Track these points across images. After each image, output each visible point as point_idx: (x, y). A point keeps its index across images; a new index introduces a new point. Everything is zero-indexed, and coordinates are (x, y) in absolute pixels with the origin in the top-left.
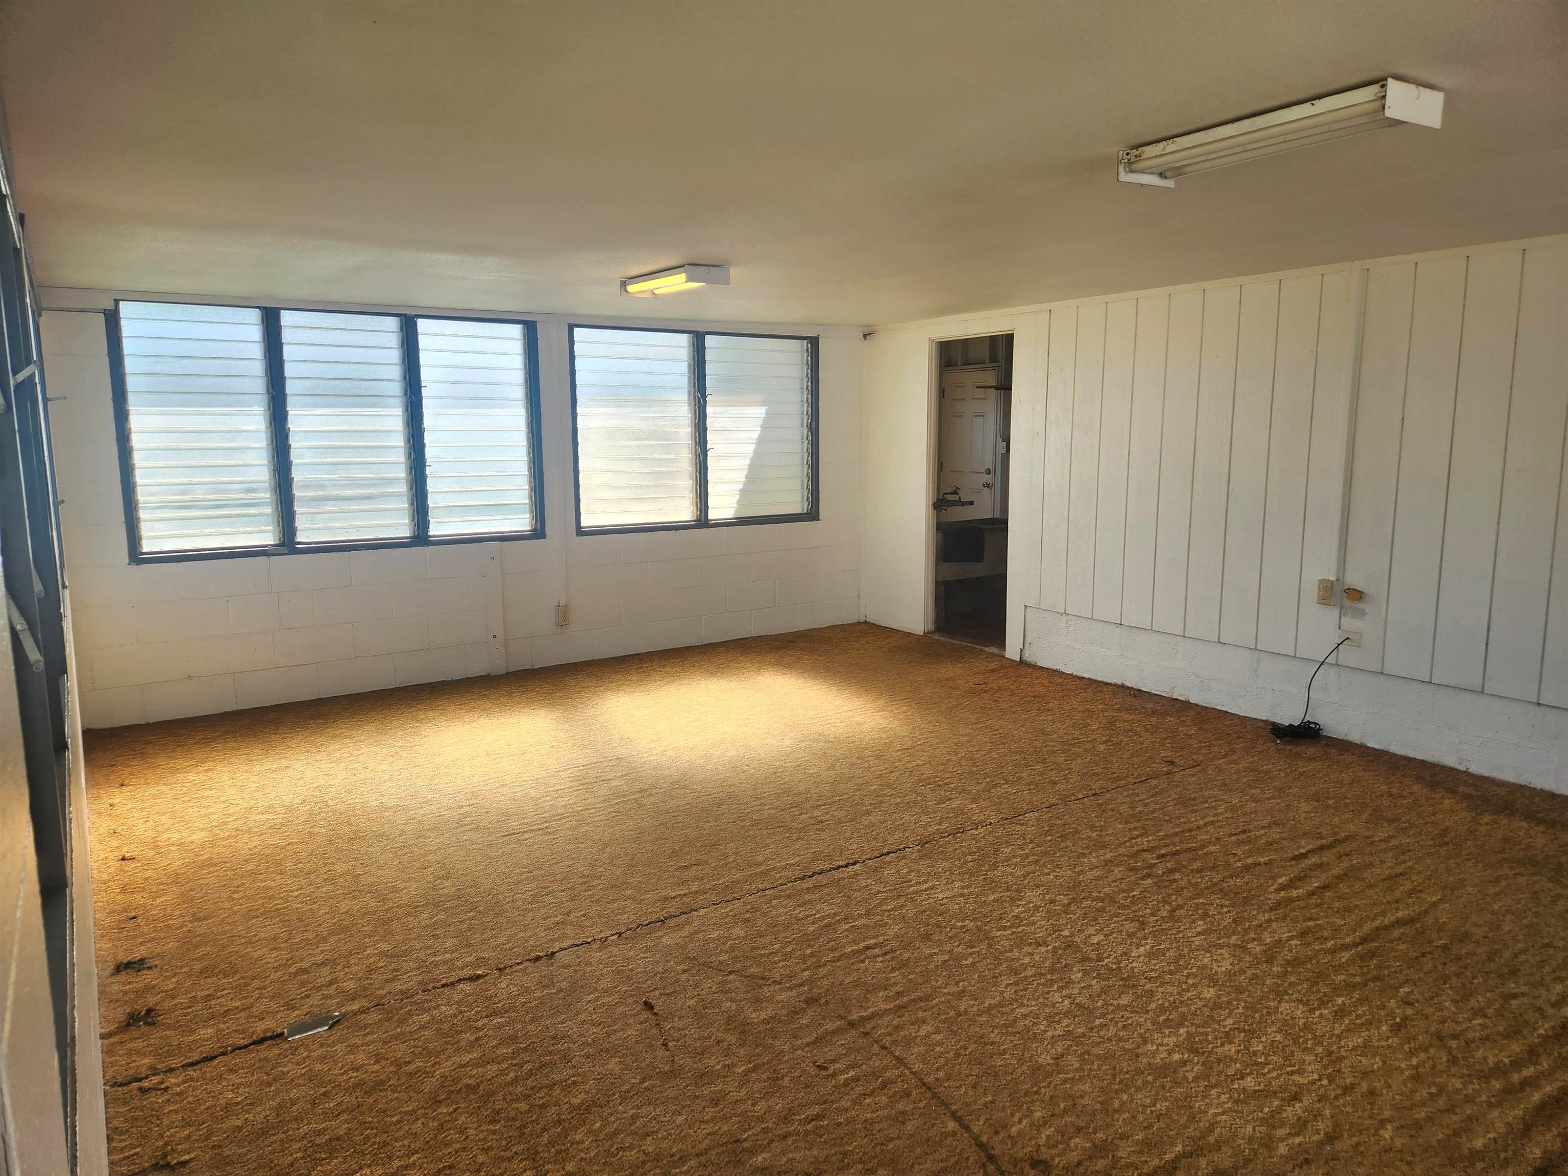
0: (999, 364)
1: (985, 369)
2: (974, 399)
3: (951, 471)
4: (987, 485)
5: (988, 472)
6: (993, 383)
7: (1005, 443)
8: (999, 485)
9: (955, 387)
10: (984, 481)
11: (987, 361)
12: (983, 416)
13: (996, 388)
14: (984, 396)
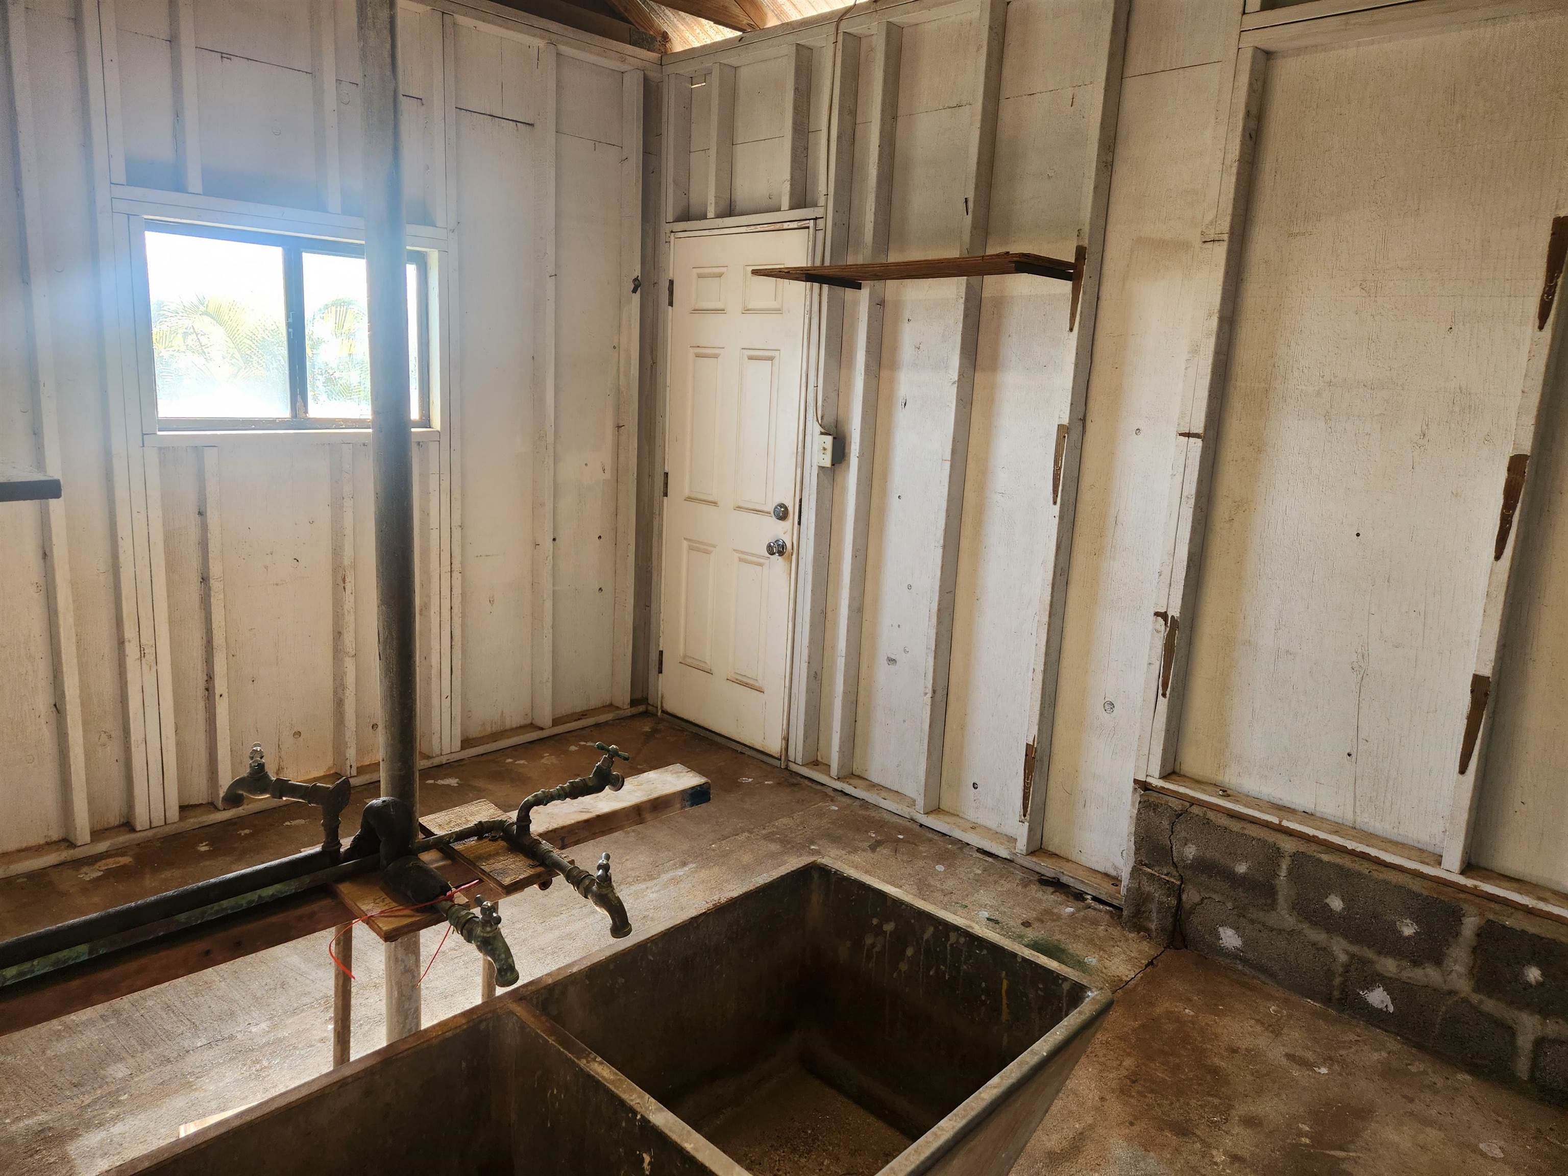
0: (818, 212)
1: (777, 228)
2: (747, 311)
3: (689, 499)
4: (778, 549)
5: (782, 513)
6: (799, 259)
7: (829, 440)
8: (811, 552)
9: (700, 276)
10: (769, 538)
11: (785, 204)
12: (771, 359)
13: (808, 275)
14: (773, 304)
